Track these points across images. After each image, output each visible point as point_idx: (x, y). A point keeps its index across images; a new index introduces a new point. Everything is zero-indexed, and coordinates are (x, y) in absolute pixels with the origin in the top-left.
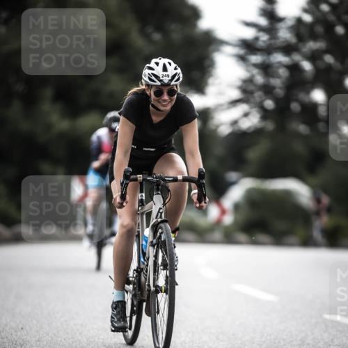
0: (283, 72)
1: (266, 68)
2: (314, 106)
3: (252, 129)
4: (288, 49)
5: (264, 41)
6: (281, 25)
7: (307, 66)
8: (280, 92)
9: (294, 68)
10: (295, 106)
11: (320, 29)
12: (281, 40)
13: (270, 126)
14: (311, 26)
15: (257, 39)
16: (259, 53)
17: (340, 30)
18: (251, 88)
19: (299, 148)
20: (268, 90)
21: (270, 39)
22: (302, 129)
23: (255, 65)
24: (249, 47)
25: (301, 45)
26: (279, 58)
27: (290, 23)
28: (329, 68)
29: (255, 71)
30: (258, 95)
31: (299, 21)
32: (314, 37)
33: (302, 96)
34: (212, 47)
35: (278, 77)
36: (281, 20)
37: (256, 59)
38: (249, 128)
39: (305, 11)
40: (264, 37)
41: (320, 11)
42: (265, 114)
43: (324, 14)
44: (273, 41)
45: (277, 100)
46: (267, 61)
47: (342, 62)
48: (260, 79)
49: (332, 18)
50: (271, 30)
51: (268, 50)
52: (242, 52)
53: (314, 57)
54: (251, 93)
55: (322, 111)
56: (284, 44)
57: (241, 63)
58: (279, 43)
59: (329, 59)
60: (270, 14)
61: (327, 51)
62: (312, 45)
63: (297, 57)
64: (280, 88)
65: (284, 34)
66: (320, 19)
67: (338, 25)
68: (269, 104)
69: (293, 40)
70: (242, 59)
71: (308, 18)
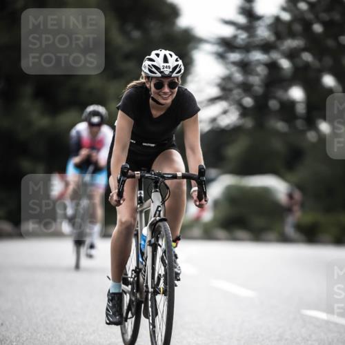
0: (261, 70)
1: (244, 66)
2: (292, 104)
3: (231, 126)
4: (266, 47)
5: (243, 40)
6: (260, 23)
7: (285, 64)
8: (259, 90)
9: (273, 66)
10: (273, 104)
11: (298, 27)
12: (260, 38)
13: (249, 123)
14: (289, 25)
15: (235, 37)
16: (237, 50)
17: (318, 28)
18: (230, 86)
19: (278, 145)
20: (246, 88)
21: (249, 37)
22: (280, 126)
23: (234, 63)
24: (227, 45)
25: (278, 43)
26: (257, 56)
27: (269, 21)
28: (307, 66)
29: (234, 69)
30: (237, 93)
31: (277, 20)
32: (292, 35)
33: (280, 93)
34: (191, 45)
35: (258, 75)
36: (259, 18)
37: (235, 56)
38: (228, 126)
39: (284, 9)
40: (243, 36)
41: (298, 9)
42: (244, 112)
43: (302, 12)
44: (251, 40)
45: (255, 98)
46: (246, 60)
47: (320, 60)
48: (239, 77)
49: (310, 16)
50: (249, 28)
51: (247, 48)
52: (220, 49)
53: (292, 55)
54: (230, 90)
55: (301, 109)
56: (262, 43)
57: (220, 60)
58: (257, 40)
59: (307, 57)
60: (248, 12)
61: (305, 49)
62: (291, 43)
63: (275, 55)
64: (259, 86)
65: (263, 33)
66: (298, 18)
67: (316, 23)
68: (248, 101)
69: (272, 38)
70: (221, 56)
71: (286, 16)
